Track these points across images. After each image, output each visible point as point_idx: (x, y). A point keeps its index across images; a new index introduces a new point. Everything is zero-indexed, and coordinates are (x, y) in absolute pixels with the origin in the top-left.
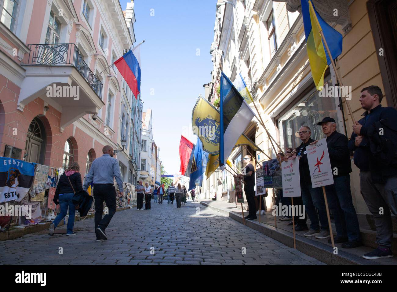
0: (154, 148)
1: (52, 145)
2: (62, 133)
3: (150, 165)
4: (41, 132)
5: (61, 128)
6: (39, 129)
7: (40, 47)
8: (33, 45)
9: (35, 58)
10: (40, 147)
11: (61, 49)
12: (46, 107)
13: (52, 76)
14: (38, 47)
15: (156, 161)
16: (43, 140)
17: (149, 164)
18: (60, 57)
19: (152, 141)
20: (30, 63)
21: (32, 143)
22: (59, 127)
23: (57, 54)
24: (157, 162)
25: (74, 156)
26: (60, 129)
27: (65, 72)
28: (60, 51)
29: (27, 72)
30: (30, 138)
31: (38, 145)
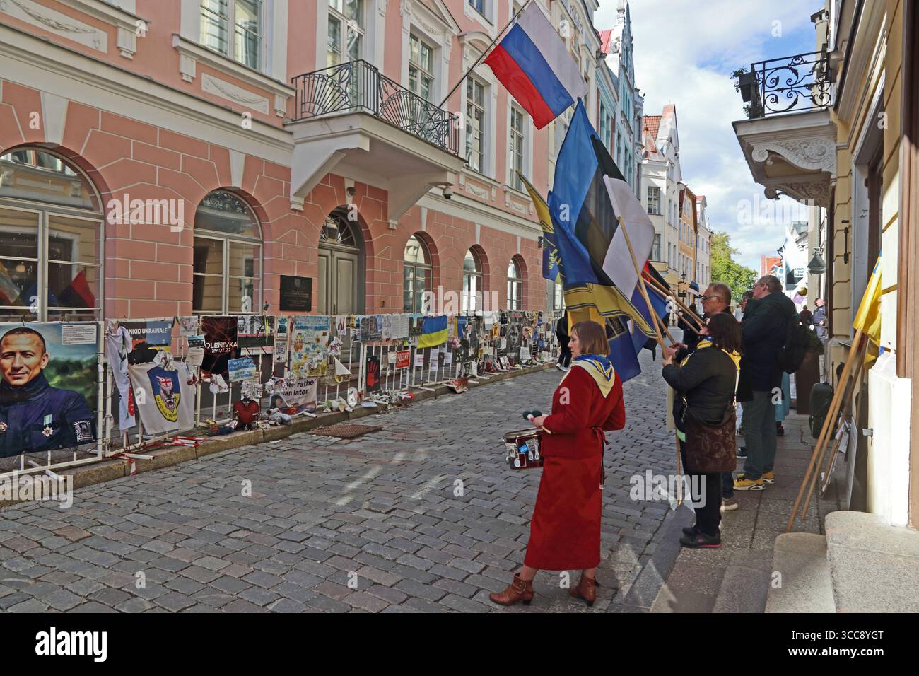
0: (687, 200)
1: (375, 257)
2: (393, 229)
3: (675, 246)
4: (353, 235)
5: (391, 221)
6: (348, 228)
7: (309, 78)
8: (299, 77)
9: (305, 103)
10: (356, 262)
11: (342, 75)
12: (350, 189)
13: (334, 136)
14: (306, 79)
15: (696, 232)
16: (358, 249)
17: (672, 242)
18: (341, 94)
19: (680, 186)
20: (299, 117)
21: (338, 258)
22: (386, 220)
23: (337, 88)
24: (699, 234)
25: (432, 267)
26: (389, 224)
27: (351, 127)
28: (340, 81)
29: (296, 136)
30: (331, 250)
31: (352, 260)
